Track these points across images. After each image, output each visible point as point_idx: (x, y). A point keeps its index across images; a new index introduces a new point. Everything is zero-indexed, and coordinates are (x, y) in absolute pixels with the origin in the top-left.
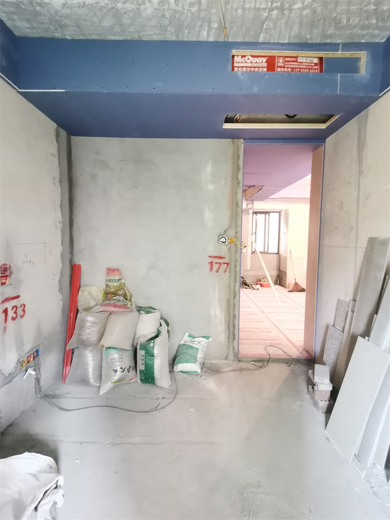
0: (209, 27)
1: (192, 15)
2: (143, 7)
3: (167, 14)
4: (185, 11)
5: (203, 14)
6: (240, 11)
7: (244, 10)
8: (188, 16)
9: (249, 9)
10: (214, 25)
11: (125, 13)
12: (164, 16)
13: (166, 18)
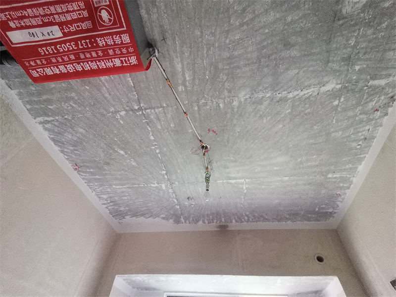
0: (186, 86)
1: (204, 97)
2: (247, 97)
3: (226, 93)
4: (210, 98)
5: (194, 98)
6: (165, 105)
7: (162, 107)
8: (208, 95)
9: (158, 108)
10: (182, 89)
11: (266, 89)
12: (230, 92)
13: (227, 89)
